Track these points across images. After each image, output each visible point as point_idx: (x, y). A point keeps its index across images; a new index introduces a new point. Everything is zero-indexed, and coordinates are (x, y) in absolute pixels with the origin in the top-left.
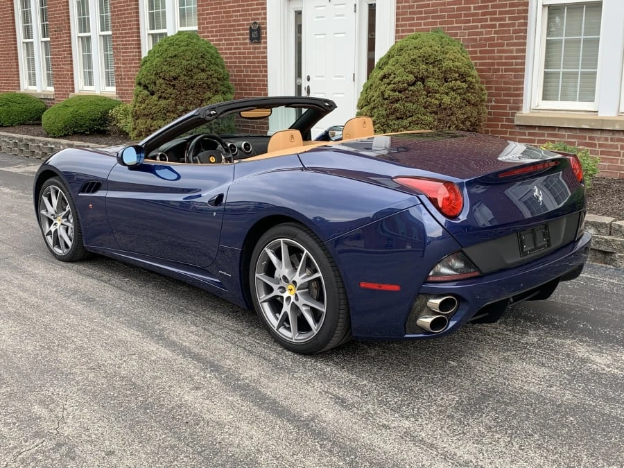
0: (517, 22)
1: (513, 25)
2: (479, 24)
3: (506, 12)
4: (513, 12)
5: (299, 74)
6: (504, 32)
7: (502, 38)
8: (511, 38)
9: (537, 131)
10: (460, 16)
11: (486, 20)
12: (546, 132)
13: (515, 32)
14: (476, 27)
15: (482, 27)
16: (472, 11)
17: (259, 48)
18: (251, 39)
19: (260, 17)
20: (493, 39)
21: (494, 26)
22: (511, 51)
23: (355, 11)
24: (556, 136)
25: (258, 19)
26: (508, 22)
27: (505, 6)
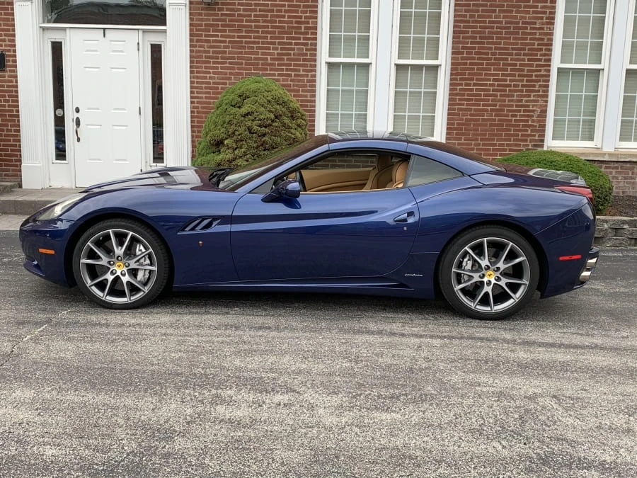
0: (310, 74)
1: (307, 76)
2: (276, 73)
3: (300, 65)
4: (306, 66)
5: (59, 104)
6: (299, 81)
7: (297, 85)
8: (306, 86)
10: (258, 64)
11: (282, 70)
13: (308, 81)
14: (274, 75)
15: (279, 75)
16: (269, 62)
17: (3, 76)
20: (290, 85)
21: (290, 75)
22: (306, 96)
23: (138, 50)
25: (2, 46)
26: (302, 73)
27: (299, 60)
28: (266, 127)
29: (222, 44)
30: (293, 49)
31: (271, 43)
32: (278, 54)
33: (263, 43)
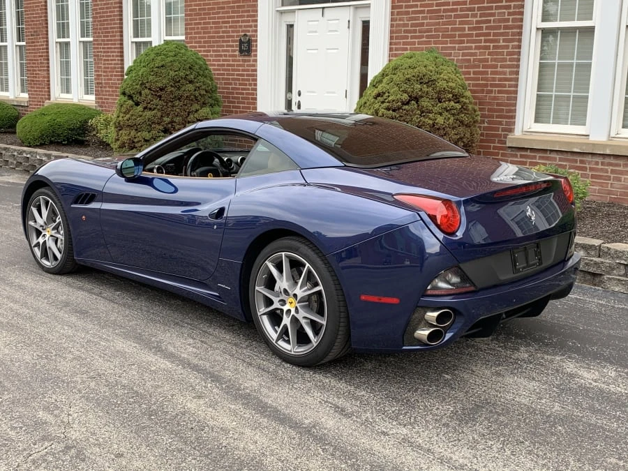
0: (510, 44)
1: (507, 47)
2: (473, 45)
3: (502, 34)
4: (507, 34)
5: (289, 88)
6: (497, 54)
7: (495, 60)
8: (505, 60)
9: (528, 153)
10: (454, 36)
11: (480, 41)
12: (538, 155)
13: (509, 54)
14: (470, 48)
15: (477, 48)
16: (467, 32)
17: (249, 61)
18: (241, 51)
19: (251, 29)
20: (486, 60)
21: (488, 47)
22: (505, 73)
23: (349, 27)
24: (547, 158)
25: (249, 31)
26: (502, 43)
27: (499, 27)
28: (394, 111)
29: (421, 15)
30: (493, 15)
31: (470, 9)
32: (478, 22)
33: (462, 10)
